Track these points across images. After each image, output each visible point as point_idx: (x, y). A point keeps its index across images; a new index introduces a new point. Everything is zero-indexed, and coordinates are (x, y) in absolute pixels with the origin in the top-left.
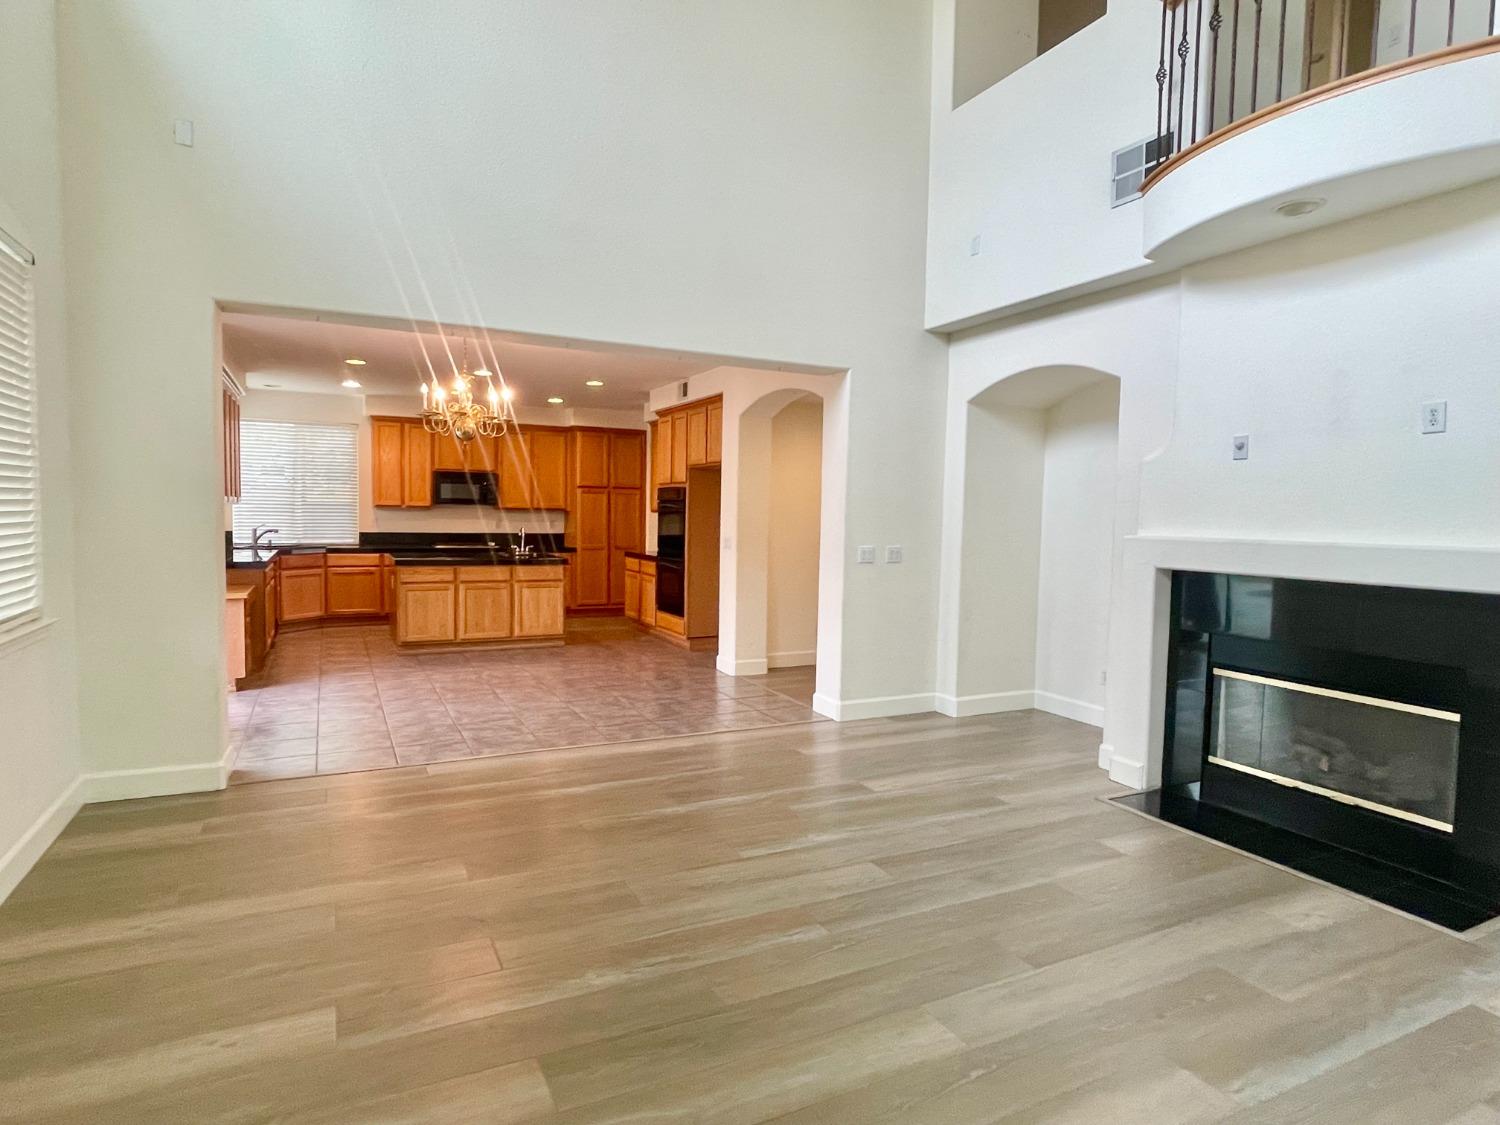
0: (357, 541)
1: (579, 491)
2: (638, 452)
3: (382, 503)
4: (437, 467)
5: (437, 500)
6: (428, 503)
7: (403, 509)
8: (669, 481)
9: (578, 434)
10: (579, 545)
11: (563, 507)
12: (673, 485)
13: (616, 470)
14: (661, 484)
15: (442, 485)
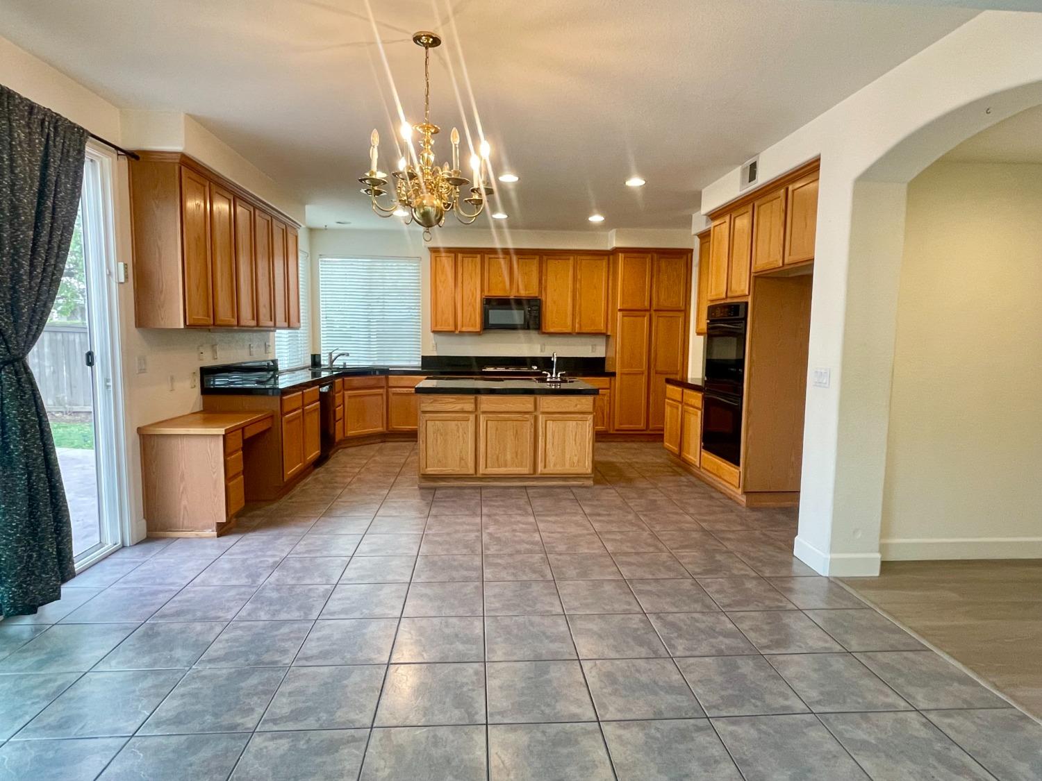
0: (419, 363)
1: (619, 314)
2: (683, 270)
3: (439, 328)
4: (486, 293)
5: (488, 326)
6: (478, 328)
7: (457, 335)
8: (724, 296)
9: (621, 256)
10: (618, 370)
11: (604, 331)
12: (729, 301)
13: (658, 292)
14: (712, 301)
15: (490, 311)
